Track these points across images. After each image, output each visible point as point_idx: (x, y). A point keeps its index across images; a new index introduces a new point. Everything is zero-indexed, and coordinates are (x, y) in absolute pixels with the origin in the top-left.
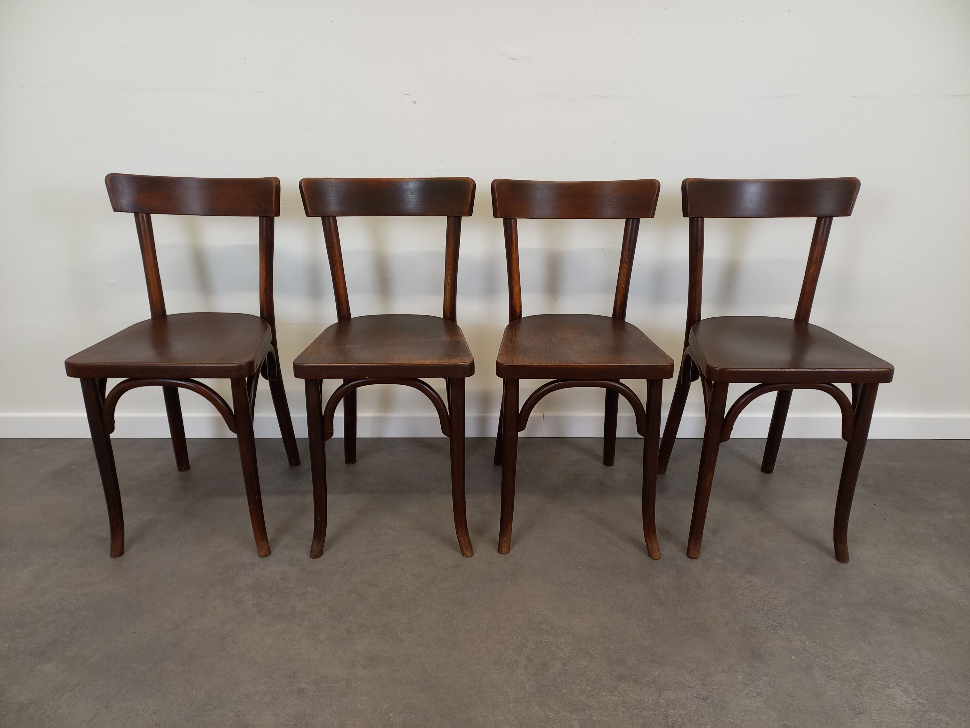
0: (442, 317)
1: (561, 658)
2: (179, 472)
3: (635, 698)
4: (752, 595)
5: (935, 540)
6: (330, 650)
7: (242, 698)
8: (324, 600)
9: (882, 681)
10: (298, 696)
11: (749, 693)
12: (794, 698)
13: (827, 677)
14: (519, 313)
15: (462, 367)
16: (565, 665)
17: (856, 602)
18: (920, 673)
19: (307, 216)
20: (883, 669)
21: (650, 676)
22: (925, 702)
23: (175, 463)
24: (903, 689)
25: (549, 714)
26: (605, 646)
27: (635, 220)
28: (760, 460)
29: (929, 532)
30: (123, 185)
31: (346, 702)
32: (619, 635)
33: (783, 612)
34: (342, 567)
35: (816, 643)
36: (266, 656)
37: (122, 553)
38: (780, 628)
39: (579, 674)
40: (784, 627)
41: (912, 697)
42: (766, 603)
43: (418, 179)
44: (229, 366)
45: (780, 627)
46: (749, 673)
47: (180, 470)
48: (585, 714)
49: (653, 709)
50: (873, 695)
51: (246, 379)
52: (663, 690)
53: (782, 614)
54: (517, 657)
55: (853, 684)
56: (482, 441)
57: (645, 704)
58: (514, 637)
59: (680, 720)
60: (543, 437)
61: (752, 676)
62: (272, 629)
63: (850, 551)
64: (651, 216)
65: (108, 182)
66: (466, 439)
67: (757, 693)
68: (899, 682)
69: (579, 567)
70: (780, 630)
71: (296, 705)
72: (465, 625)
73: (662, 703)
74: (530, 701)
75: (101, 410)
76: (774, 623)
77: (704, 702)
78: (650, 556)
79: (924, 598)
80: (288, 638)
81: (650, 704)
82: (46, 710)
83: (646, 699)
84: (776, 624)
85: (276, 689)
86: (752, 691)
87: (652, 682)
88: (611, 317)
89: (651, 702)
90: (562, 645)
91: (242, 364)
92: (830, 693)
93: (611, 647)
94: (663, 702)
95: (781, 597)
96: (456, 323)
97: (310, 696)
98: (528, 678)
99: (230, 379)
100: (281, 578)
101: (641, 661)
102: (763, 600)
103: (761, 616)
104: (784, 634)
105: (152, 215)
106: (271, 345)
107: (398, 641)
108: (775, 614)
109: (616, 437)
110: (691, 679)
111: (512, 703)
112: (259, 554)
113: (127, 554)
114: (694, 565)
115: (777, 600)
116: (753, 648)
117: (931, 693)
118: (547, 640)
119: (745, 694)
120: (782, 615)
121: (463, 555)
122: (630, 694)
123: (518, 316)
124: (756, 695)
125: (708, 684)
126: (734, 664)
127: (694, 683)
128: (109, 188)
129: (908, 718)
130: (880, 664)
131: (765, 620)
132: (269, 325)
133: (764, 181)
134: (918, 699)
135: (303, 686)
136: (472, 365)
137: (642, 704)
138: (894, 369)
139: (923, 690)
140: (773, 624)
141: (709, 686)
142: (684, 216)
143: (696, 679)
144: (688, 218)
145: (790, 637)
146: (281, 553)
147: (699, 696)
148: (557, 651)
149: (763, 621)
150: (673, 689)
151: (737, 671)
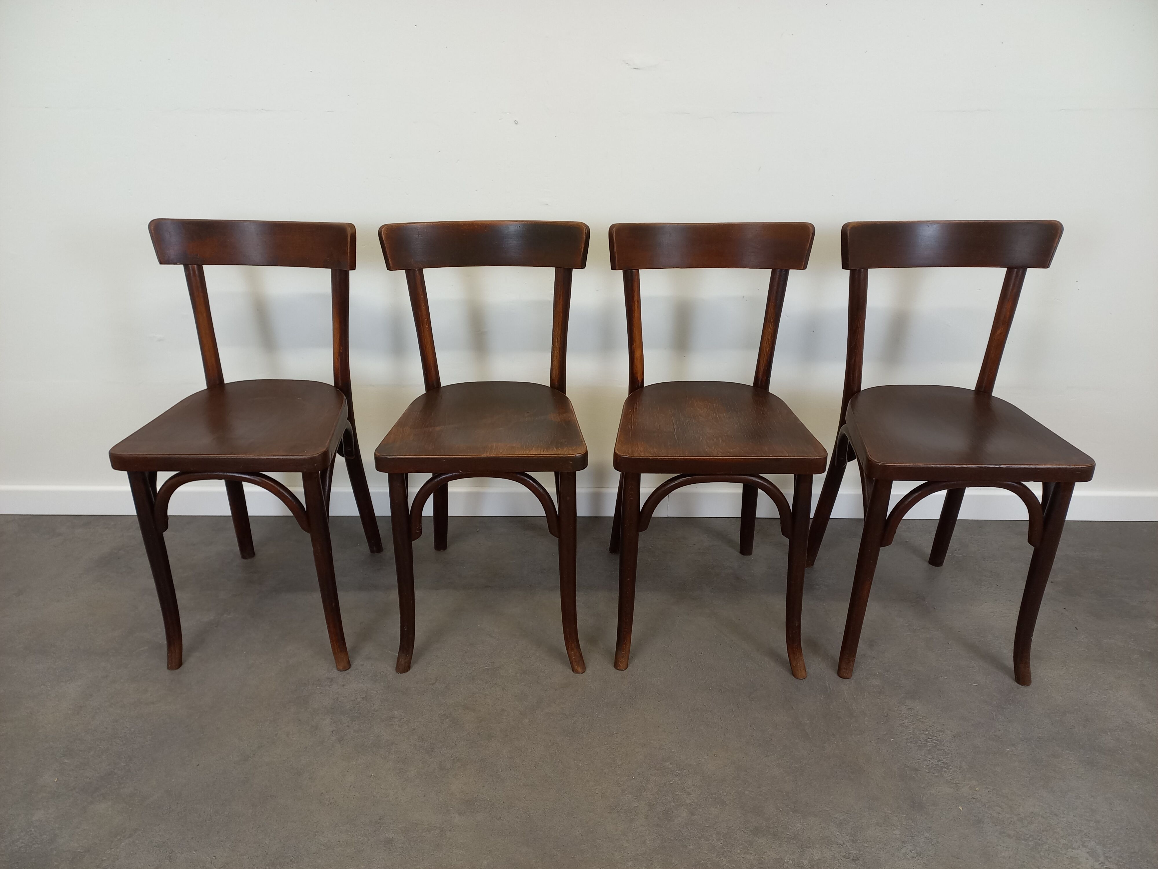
0: (549, 386)
1: (687, 805)
2: (243, 559)
3: (774, 858)
4: (914, 726)
5: (1136, 656)
6: (421, 791)
7: (321, 849)
8: (413, 728)
9: (1065, 840)
10: (385, 848)
11: (907, 853)
12: (959, 860)
13: (1000, 833)
14: (640, 381)
15: (573, 459)
16: (692, 814)
17: (1038, 737)
18: (1111, 830)
19: (388, 269)
20: (1067, 825)
21: (792, 829)
23: (237, 549)
24: (1090, 850)
26: (740, 790)
27: (783, 270)
28: (928, 549)
29: (1130, 646)
30: (169, 232)
31: (440, 856)
32: (756, 776)
33: (950, 748)
34: (433, 684)
35: (989, 790)
36: (347, 797)
37: (180, 664)
38: (945, 769)
39: (708, 825)
40: (951, 769)
41: (1099, 861)
42: (931, 737)
43: (520, 223)
44: (300, 458)
45: (945, 767)
46: (908, 828)
47: (244, 557)
50: (1054, 857)
51: (320, 472)
52: (806, 848)
53: (949, 751)
54: (637, 803)
55: (1030, 843)
56: (595, 520)
57: (785, 864)
58: (634, 777)
60: (668, 516)
61: (911, 831)
62: (354, 763)
63: (1032, 670)
64: (804, 267)
65: (152, 230)
66: (577, 518)
67: (917, 853)
68: (1085, 841)
69: (710, 689)
70: (945, 772)
71: (383, 859)
72: (575, 761)
73: (805, 864)
74: (651, 859)
75: (152, 505)
76: (939, 763)
77: (854, 863)
78: (794, 674)
79: (1120, 732)
80: (372, 775)
81: (791, 865)
82: (102, 860)
83: (787, 858)
84: (941, 764)
85: (360, 838)
86: (910, 851)
87: (793, 837)
88: (752, 385)
89: (791, 862)
90: (688, 788)
91: (314, 456)
92: (1003, 854)
93: (747, 792)
95: (948, 730)
96: (566, 394)
97: (400, 848)
98: (649, 830)
99: (301, 473)
100: (363, 698)
101: (781, 810)
103: (923, 754)
104: (950, 777)
105: (204, 266)
106: (348, 420)
107: (498, 780)
108: (940, 751)
109: (756, 517)
110: (839, 834)
111: (631, 860)
112: (337, 666)
113: (186, 665)
114: (846, 687)
115: (943, 733)
116: (913, 795)
117: (1122, 856)
118: (672, 782)
119: (903, 854)
120: (949, 753)
121: (573, 671)
122: (768, 852)
123: (640, 385)
124: (916, 855)
125: (859, 841)
126: (890, 815)
127: (843, 839)
128: (154, 238)
130: (1063, 817)
131: (928, 759)
132: (345, 397)
133: (943, 223)
134: (1107, 863)
135: (391, 836)
136: (585, 455)
137: (781, 865)
138: (1095, 465)
139: (1114, 851)
140: (938, 765)
141: (860, 843)
142: (843, 268)
143: (845, 834)
144: (849, 271)
145: (958, 782)
146: (362, 665)
147: (849, 855)
148: (684, 796)
149: (926, 760)
150: (817, 846)
151: (893, 825)
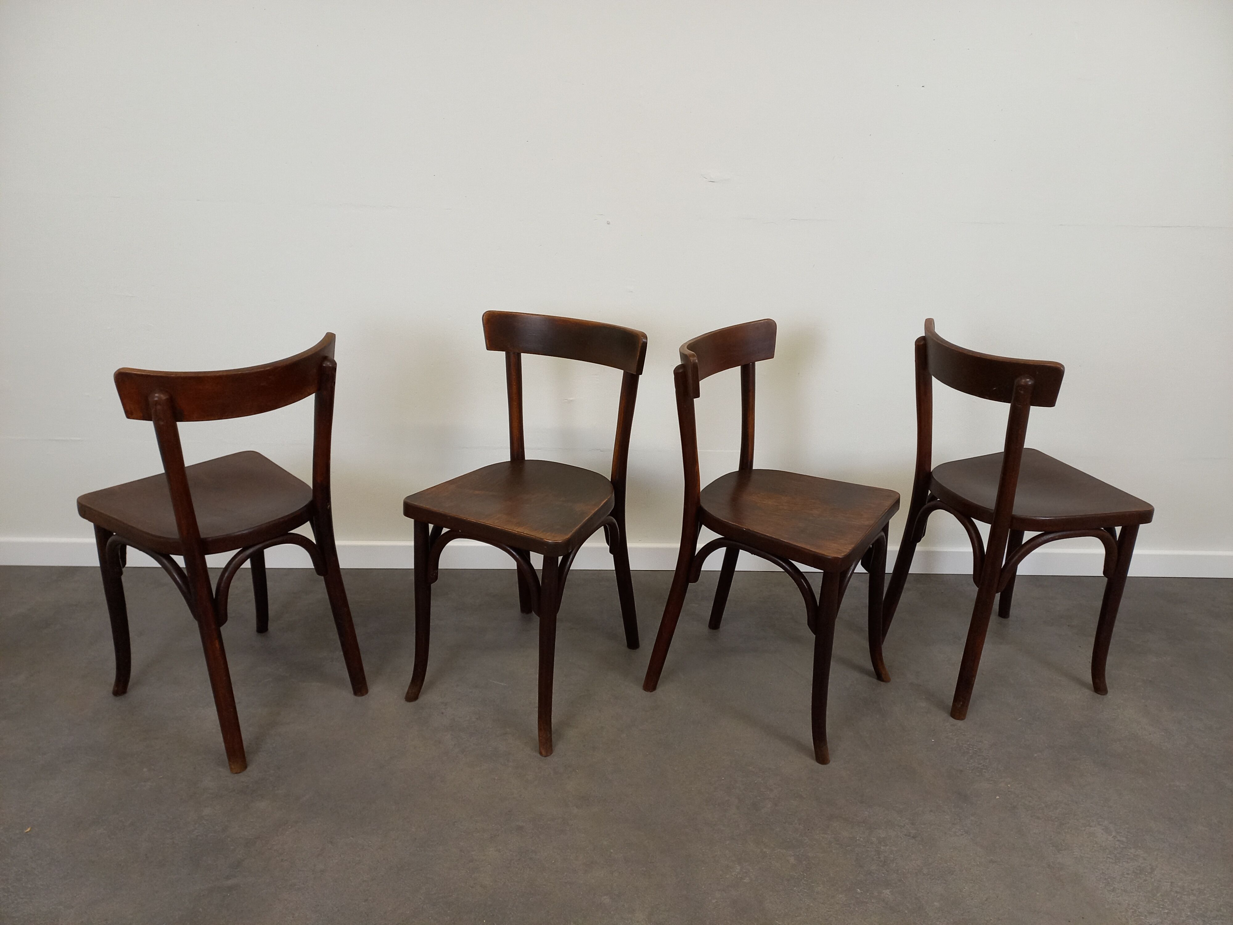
1: (771, 798)
3: (848, 836)
4: (957, 738)
5: (1139, 683)
6: (541, 790)
7: (462, 834)
9: (1084, 820)
10: (517, 833)
11: (957, 832)
12: (999, 836)
13: (1032, 817)
16: (776, 805)
17: (1060, 746)
18: (1121, 813)
19: (487, 349)
20: (1085, 809)
21: (860, 816)
22: (1124, 839)
24: (1104, 828)
25: (764, 850)
29: (1134, 676)
31: (566, 838)
33: (988, 755)
35: (1021, 785)
36: (477, 795)
39: (790, 813)
40: (990, 770)
41: (1111, 835)
42: (972, 746)
45: (985, 769)
46: (956, 813)
48: (800, 851)
49: (864, 846)
50: (1076, 833)
52: (874, 829)
54: (728, 798)
55: (1056, 823)
57: (857, 841)
58: (723, 778)
59: (892, 856)
61: (959, 816)
62: (479, 769)
68: (1100, 821)
70: (985, 772)
71: (517, 841)
72: (671, 766)
74: (745, 838)
77: (914, 839)
79: (1127, 742)
80: (496, 778)
81: (862, 841)
83: (858, 837)
84: (981, 767)
85: (494, 826)
86: (959, 830)
87: (862, 822)
89: (862, 839)
90: (771, 786)
92: (1034, 831)
93: (820, 789)
94: (874, 839)
97: (530, 833)
98: (740, 817)
101: (850, 802)
102: (968, 743)
103: (966, 759)
104: (989, 776)
107: (606, 781)
108: (980, 757)
110: (900, 818)
115: (981, 743)
116: (959, 789)
117: (1130, 831)
118: (756, 782)
119: (953, 832)
120: (987, 758)
122: (842, 832)
124: (964, 833)
125: (916, 823)
126: (941, 804)
127: (904, 822)
129: (1108, 854)
130: (1082, 804)
131: (970, 763)
134: (1118, 836)
135: (521, 824)
137: (854, 841)
139: (1123, 828)
140: (979, 767)
141: (918, 825)
143: (905, 819)
145: (996, 779)
147: (909, 834)
148: (767, 792)
149: (968, 764)
150: (883, 827)
151: (944, 812)
